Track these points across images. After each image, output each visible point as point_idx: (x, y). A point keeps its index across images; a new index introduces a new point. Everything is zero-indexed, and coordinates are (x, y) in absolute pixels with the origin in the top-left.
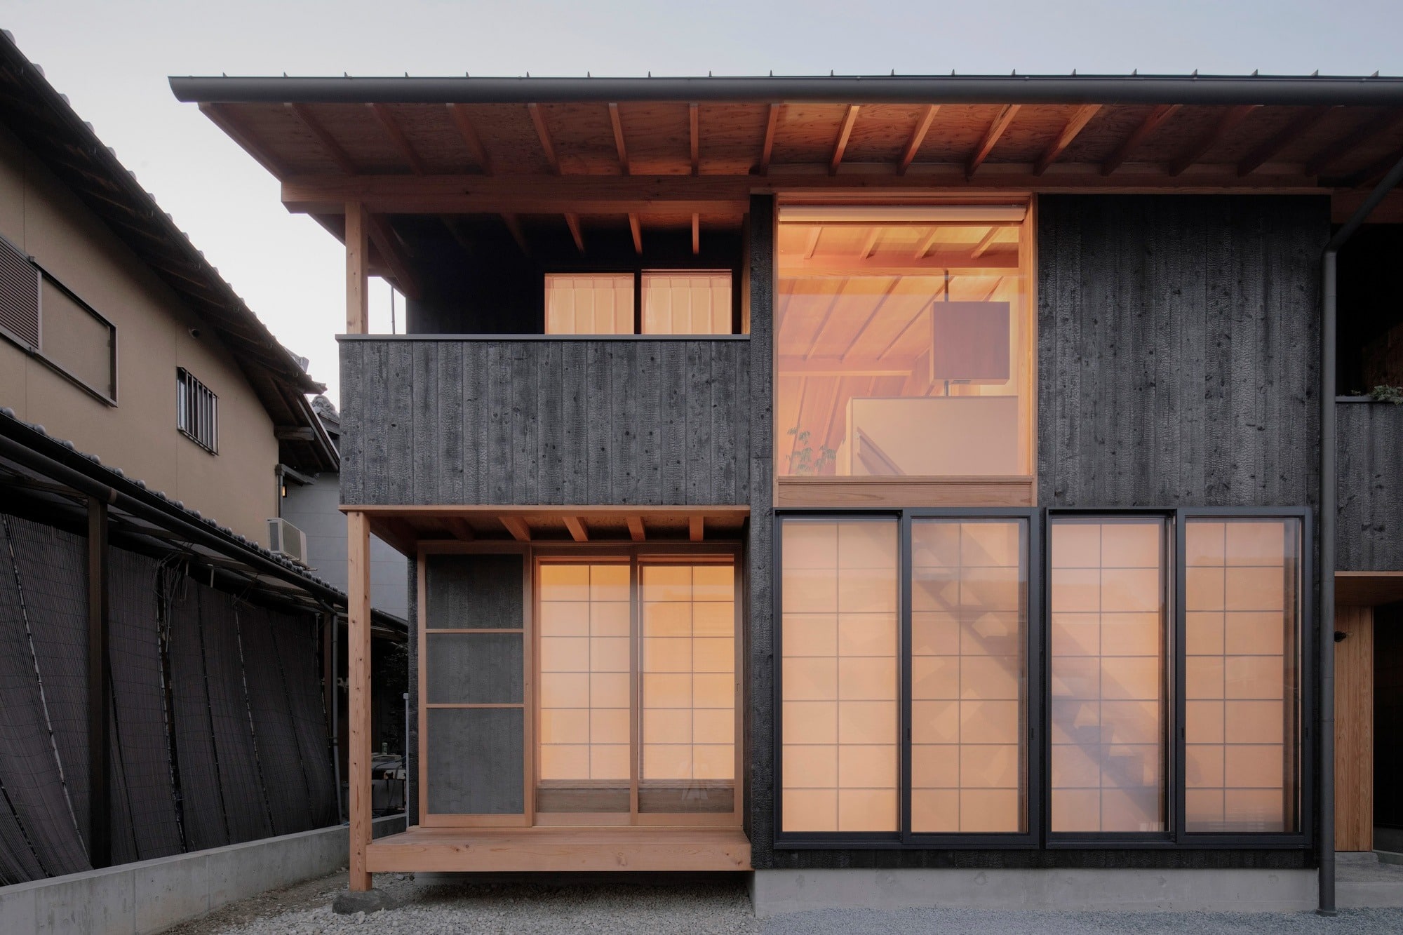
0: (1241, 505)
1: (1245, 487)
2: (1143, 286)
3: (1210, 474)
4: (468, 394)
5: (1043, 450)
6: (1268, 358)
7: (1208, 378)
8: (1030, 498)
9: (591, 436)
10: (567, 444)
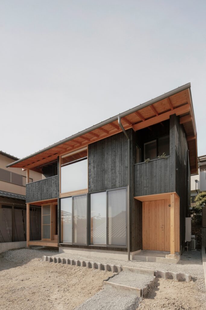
0: (117, 188)
1: (118, 184)
2: (103, 155)
3: (112, 183)
4: (35, 189)
5: (89, 184)
6: (121, 161)
7: (112, 167)
8: (87, 192)
9: (44, 191)
10: (42, 193)
